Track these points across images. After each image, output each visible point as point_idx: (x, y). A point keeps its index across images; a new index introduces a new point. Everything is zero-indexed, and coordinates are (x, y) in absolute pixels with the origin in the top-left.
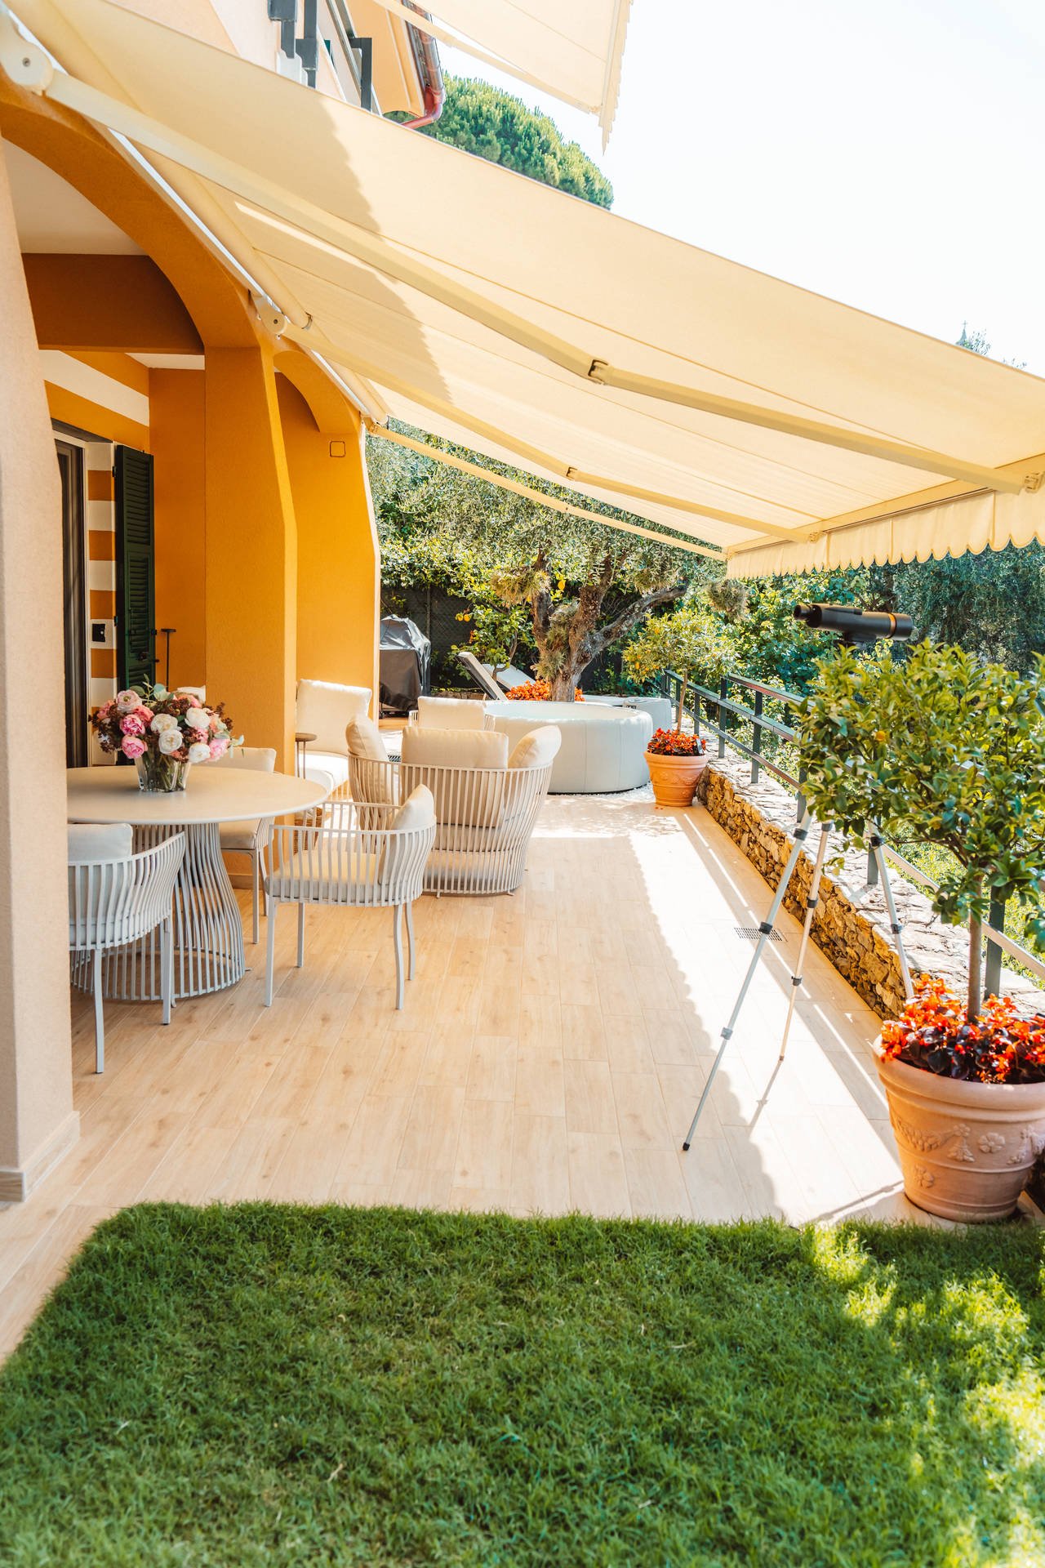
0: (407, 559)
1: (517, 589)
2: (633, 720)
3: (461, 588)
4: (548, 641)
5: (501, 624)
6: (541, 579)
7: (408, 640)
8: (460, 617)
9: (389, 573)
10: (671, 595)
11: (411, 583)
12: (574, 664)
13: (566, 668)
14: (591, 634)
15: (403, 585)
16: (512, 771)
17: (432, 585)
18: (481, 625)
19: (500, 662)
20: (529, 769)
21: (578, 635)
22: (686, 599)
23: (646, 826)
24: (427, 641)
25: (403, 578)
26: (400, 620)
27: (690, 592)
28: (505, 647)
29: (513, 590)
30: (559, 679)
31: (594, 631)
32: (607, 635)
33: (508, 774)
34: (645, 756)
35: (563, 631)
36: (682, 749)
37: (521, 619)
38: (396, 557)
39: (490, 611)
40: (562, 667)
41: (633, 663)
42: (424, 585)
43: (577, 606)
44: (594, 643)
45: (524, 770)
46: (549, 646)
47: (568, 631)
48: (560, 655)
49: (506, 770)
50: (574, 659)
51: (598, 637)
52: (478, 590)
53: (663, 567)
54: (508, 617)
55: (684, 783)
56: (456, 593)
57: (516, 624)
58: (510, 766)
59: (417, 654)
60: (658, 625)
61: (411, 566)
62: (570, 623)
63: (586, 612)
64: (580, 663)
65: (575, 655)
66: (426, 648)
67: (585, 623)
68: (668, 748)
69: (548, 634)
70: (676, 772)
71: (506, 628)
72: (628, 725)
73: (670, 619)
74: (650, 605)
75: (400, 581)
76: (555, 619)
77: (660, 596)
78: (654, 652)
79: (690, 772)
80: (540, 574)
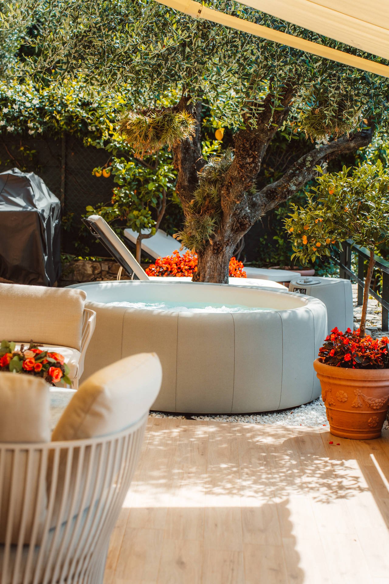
0: (36, 102)
1: (151, 134)
2: (301, 312)
3: (100, 138)
4: (196, 204)
5: (147, 181)
6: (184, 123)
7: (29, 199)
8: (98, 172)
9: (15, 118)
10: (352, 145)
11: (40, 130)
12: (228, 233)
13: (218, 238)
14: (250, 194)
15: (32, 132)
16: (59, 445)
17: (67, 134)
18: (121, 182)
19: (144, 226)
20: (93, 442)
21: (232, 197)
22: (371, 151)
23: (314, 480)
24: (55, 200)
25: (31, 125)
26: (23, 174)
27: (377, 140)
28: (151, 209)
29: (146, 137)
30: (210, 252)
31: (254, 190)
32: (271, 195)
33: (52, 453)
34: (316, 367)
35: (213, 191)
36: (368, 358)
37: (171, 175)
38: (23, 99)
39: (132, 164)
40: (212, 237)
41: (299, 236)
42: (57, 133)
43: (232, 158)
44: (253, 205)
45: (82, 444)
46: (197, 210)
47: (219, 190)
48: (210, 222)
49: (48, 444)
50: (227, 226)
51: (259, 198)
52: (118, 139)
53: (341, 106)
54: (154, 173)
55: (370, 407)
56: (94, 144)
57: (164, 181)
58: (55, 438)
59: (39, 217)
60: (333, 183)
61: (41, 110)
62: (223, 180)
63: (242, 167)
64: (236, 231)
65: (229, 221)
66: (52, 209)
67: (240, 180)
68: (347, 357)
69: (195, 194)
70: (358, 391)
71: (151, 187)
72: (294, 320)
73: (350, 175)
74: (325, 158)
75: (28, 128)
76: (204, 175)
77: (337, 146)
78: (327, 221)
79: (377, 391)
80: (183, 116)
